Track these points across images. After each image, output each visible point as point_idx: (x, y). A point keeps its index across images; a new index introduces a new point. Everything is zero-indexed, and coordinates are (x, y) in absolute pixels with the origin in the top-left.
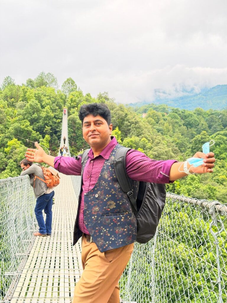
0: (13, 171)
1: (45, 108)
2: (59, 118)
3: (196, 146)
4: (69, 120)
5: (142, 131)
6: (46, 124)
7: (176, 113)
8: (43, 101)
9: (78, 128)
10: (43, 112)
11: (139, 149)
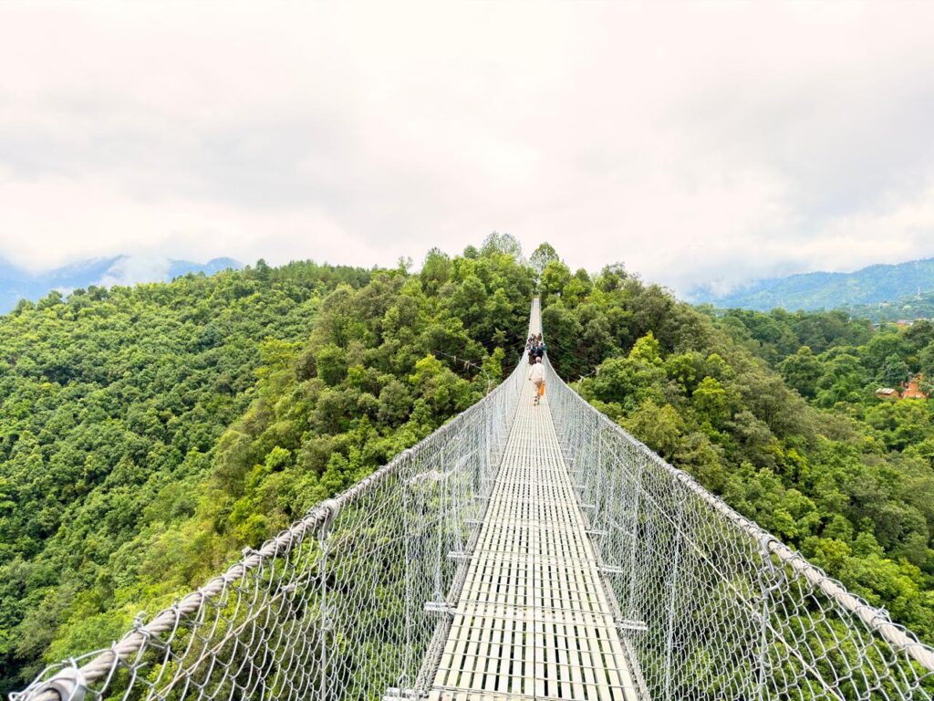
0: (424, 423)
1: (496, 292)
2: (522, 314)
3: (790, 375)
4: (544, 317)
5: (706, 338)
6: (497, 325)
7: (736, 316)
8: (491, 279)
9: (562, 334)
10: (492, 300)
11: (708, 380)
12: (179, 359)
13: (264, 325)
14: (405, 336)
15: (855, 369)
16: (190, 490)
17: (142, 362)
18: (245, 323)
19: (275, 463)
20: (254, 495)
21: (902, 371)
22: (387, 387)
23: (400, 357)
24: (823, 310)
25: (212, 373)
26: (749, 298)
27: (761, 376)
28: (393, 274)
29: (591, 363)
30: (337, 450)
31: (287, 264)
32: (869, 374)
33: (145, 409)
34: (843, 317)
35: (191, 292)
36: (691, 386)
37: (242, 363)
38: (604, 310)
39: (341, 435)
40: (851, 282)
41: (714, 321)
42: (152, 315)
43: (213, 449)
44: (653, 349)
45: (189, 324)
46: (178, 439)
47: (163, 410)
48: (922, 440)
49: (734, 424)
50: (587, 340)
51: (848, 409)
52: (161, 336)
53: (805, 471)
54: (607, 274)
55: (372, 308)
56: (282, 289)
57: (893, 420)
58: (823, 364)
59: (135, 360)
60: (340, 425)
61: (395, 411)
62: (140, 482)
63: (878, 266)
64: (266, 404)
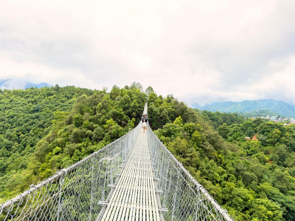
0: (108, 141)
1: (134, 100)
2: (142, 108)
3: (220, 132)
4: (148, 109)
5: (196, 119)
6: (133, 111)
7: (205, 113)
8: (132, 96)
9: (154, 115)
10: (132, 103)
11: (196, 132)
12: (26, 115)
13: (56, 106)
14: (104, 112)
15: (239, 131)
16: (26, 160)
17: (13, 115)
18: (50, 105)
19: (56, 152)
20: (48, 162)
21: (252, 132)
22: (96, 129)
23: (101, 119)
24: (231, 112)
25: (37, 121)
26: (209, 108)
27: (211, 131)
28: (101, 92)
29: (162, 125)
30: (77, 149)
31: (66, 86)
32: (243, 133)
33: (12, 132)
34: (236, 115)
35: (32, 93)
36: (191, 133)
37: (48, 118)
38: (166, 108)
39: (79, 144)
40: (239, 105)
41: (199, 114)
42: (18, 100)
43: (35, 146)
44: (181, 121)
45: (30, 104)
46: (23, 142)
47: (19, 132)
48: (257, 153)
49: (203, 146)
50: (161, 117)
51: (237, 143)
52: (20, 107)
53: (223, 161)
54: (168, 97)
55: (93, 103)
56: (63, 94)
57: (249, 147)
58: (230, 129)
59: (10, 115)
60: (79, 140)
61: (98, 136)
62: (8, 156)
63: (247, 101)
64: (54, 132)
